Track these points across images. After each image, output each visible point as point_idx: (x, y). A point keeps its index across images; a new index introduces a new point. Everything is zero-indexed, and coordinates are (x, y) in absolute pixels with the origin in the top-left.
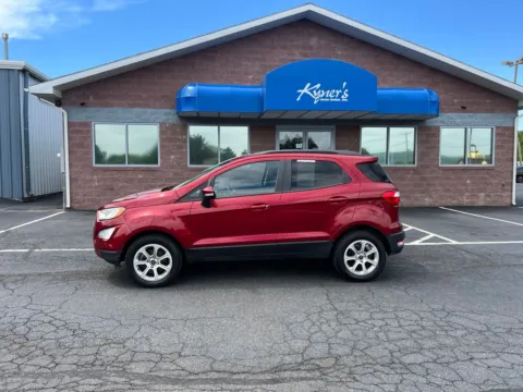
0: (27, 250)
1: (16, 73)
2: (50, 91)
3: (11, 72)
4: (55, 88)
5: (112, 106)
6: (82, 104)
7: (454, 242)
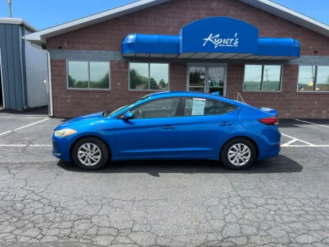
0: (25, 145)
1: (17, 26)
2: (39, 39)
3: (14, 26)
4: (41, 36)
5: (79, 49)
6: (60, 48)
7: (312, 145)
